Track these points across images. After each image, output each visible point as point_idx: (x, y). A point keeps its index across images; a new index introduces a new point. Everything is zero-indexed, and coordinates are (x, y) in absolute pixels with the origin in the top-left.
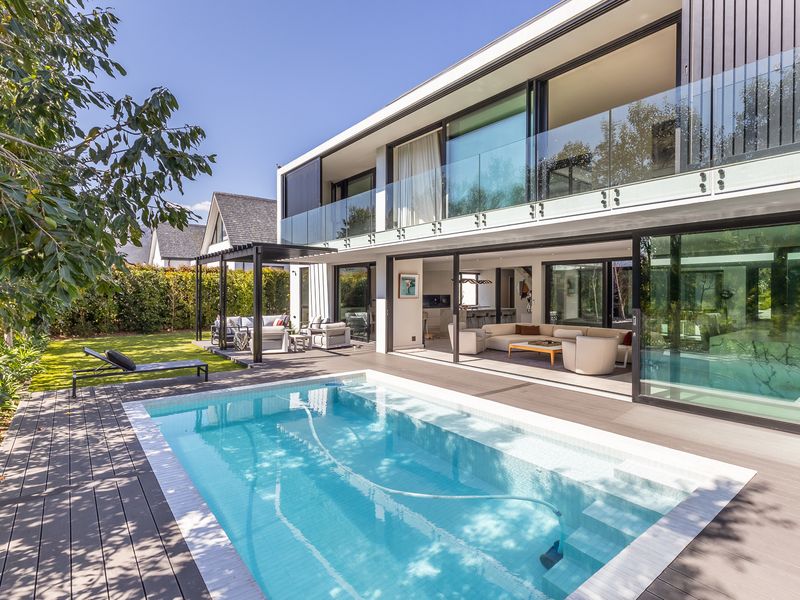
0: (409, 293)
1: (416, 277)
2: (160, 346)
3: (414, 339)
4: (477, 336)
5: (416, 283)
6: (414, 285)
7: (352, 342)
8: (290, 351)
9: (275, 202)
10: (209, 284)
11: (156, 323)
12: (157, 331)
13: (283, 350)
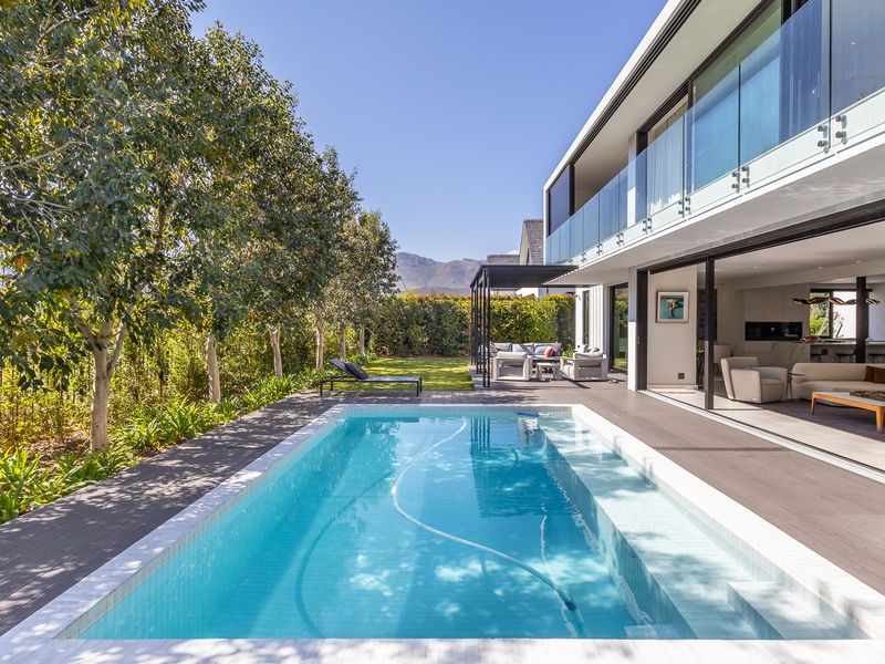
0: (673, 316)
1: (685, 295)
2: (444, 366)
3: (681, 376)
4: (762, 377)
5: (685, 303)
6: (682, 306)
7: (610, 376)
8: (531, 380)
9: (542, 222)
10: (499, 312)
11: (454, 348)
12: (454, 355)
13: (523, 378)
